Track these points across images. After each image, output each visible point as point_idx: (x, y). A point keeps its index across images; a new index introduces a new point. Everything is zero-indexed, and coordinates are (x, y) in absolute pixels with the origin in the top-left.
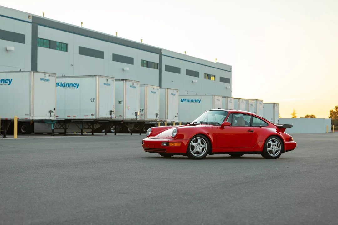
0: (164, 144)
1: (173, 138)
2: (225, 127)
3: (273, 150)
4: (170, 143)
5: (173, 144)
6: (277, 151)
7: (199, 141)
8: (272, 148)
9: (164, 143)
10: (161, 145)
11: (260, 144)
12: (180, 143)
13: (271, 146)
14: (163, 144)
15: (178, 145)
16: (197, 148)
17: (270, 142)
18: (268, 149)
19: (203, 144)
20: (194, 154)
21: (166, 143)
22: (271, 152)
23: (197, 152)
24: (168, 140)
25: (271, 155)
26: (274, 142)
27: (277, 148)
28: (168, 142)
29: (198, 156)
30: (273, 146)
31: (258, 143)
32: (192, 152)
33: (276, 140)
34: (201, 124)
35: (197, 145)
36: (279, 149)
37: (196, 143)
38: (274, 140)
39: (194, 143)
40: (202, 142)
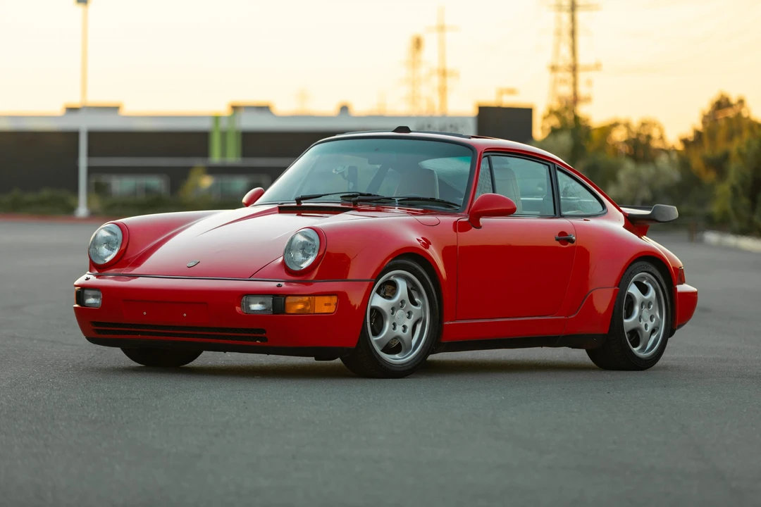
0: (256, 307)
1: (289, 272)
2: (483, 220)
3: (643, 324)
4: (289, 300)
5: (300, 306)
6: (653, 331)
8: (640, 318)
9: (252, 299)
10: (238, 309)
11: (602, 302)
12: (334, 299)
13: (637, 309)
14: (249, 303)
15: (326, 310)
16: (394, 324)
17: (633, 290)
18: (625, 321)
19: (415, 304)
20: (383, 351)
21: (269, 300)
22: (635, 335)
23: (395, 344)
24: (279, 286)
25: (635, 350)
26: (644, 290)
27: (654, 319)
28: (277, 297)
29: (397, 359)
30: (642, 308)
31: (593, 292)
32: (377, 341)
33: (650, 281)
34: (355, 203)
35: (393, 309)
36: (659, 322)
37: (390, 298)
38: (644, 282)
39: (384, 297)
40: (413, 292)
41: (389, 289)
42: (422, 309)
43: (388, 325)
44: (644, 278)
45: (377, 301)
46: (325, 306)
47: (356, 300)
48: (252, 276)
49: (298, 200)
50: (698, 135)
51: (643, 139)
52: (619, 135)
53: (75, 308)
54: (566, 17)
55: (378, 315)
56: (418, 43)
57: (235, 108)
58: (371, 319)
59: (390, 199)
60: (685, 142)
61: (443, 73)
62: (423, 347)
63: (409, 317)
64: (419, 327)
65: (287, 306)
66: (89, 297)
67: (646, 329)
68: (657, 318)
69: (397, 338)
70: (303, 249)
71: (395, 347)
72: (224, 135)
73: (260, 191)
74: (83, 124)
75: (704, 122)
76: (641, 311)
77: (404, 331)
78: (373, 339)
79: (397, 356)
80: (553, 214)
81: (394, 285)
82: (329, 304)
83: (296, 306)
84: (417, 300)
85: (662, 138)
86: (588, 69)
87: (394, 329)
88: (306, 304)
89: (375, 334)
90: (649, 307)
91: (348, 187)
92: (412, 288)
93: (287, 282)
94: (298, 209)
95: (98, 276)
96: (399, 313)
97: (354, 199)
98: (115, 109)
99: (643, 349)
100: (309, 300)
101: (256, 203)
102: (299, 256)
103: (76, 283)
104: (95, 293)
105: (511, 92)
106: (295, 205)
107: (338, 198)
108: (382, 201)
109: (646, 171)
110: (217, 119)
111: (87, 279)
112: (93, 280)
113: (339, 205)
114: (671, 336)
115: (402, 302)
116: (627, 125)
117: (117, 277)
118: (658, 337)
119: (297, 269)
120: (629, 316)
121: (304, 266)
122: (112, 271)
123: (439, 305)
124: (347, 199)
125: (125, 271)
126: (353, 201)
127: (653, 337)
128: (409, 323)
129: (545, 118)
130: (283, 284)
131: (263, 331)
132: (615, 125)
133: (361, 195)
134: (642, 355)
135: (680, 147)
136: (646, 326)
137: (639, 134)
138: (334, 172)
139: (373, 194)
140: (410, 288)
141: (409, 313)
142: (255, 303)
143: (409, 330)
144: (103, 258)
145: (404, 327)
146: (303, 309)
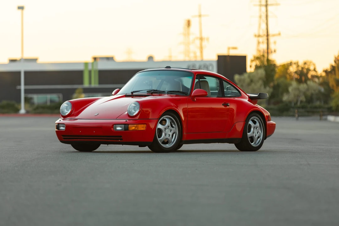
0: (119, 128)
1: (129, 116)
2: (195, 98)
3: (254, 135)
4: (130, 126)
5: (134, 128)
6: (258, 137)
7: (168, 123)
8: (253, 132)
10: (112, 129)
11: (239, 127)
12: (145, 125)
13: (252, 129)
14: (116, 127)
15: (142, 129)
16: (166, 134)
17: (250, 123)
18: (248, 134)
19: (173, 127)
20: (162, 143)
21: (123, 126)
22: (252, 139)
23: (166, 141)
24: (126, 121)
25: (252, 144)
26: (255, 123)
27: (259, 133)
28: (126, 125)
29: (167, 146)
30: (254, 129)
31: (236, 124)
32: (160, 140)
33: (257, 120)
34: (152, 93)
35: (165, 129)
36: (260, 134)
37: (164, 125)
38: (255, 120)
39: (162, 124)
40: (172, 123)
41: (163, 122)
42: (176, 129)
43: (163, 134)
44: (255, 119)
45: (160, 126)
46: (142, 127)
47: (152, 126)
48: (117, 118)
49: (132, 93)
50: (333, 68)
51: (305, 71)
52: (293, 69)
53: (56, 131)
54: (264, 9)
55: (160, 131)
56: (189, 23)
57: (95, 59)
58: (158, 132)
59: (164, 91)
60: (326, 71)
61: (201, 39)
62: (176, 142)
63: (171, 132)
64: (174, 135)
65: (129, 128)
66: (61, 127)
67: (256, 136)
68: (260, 133)
69: (167, 139)
70: (134, 108)
71: (166, 142)
72: (90, 72)
73: (118, 90)
74: (22, 68)
75: (335, 62)
76: (253, 130)
77: (169, 136)
78: (159, 139)
79: (167, 145)
80: (221, 96)
81: (165, 120)
82: (143, 127)
83: (132, 128)
84: (173, 126)
85: (315, 70)
86: (274, 35)
87: (166, 136)
88: (136, 127)
89: (159, 137)
90: (257, 129)
91: (149, 88)
92: (172, 122)
93: (129, 120)
94: (132, 95)
95: (63, 120)
96: (167, 130)
97: (151, 92)
98: (35, 60)
99: (254, 143)
100: (137, 126)
101: (117, 94)
102: (133, 111)
103: (56, 122)
104: (63, 125)
105: (235, 48)
106: (131, 94)
107: (146, 92)
108: (161, 92)
109: (303, 87)
110: (86, 64)
111: (60, 121)
112: (62, 121)
113: (146, 94)
114: (265, 139)
115: (168, 126)
116: (297, 64)
117: (70, 120)
118: (260, 139)
119: (132, 115)
120: (249, 132)
121: (134, 114)
122: (68, 118)
123: (181, 128)
124: (149, 92)
125: (73, 118)
126: (151, 93)
127: (259, 139)
128: (171, 134)
129: (252, 61)
130: (127, 120)
131: (121, 137)
132: (291, 64)
133: (154, 90)
134: (254, 146)
135: (324, 74)
136: (256, 135)
137: (302, 68)
138: (144, 82)
139: (158, 90)
140: (171, 121)
141: (171, 130)
142: (118, 127)
143: (171, 136)
144: (64, 114)
145: (169, 135)
146: (135, 129)
